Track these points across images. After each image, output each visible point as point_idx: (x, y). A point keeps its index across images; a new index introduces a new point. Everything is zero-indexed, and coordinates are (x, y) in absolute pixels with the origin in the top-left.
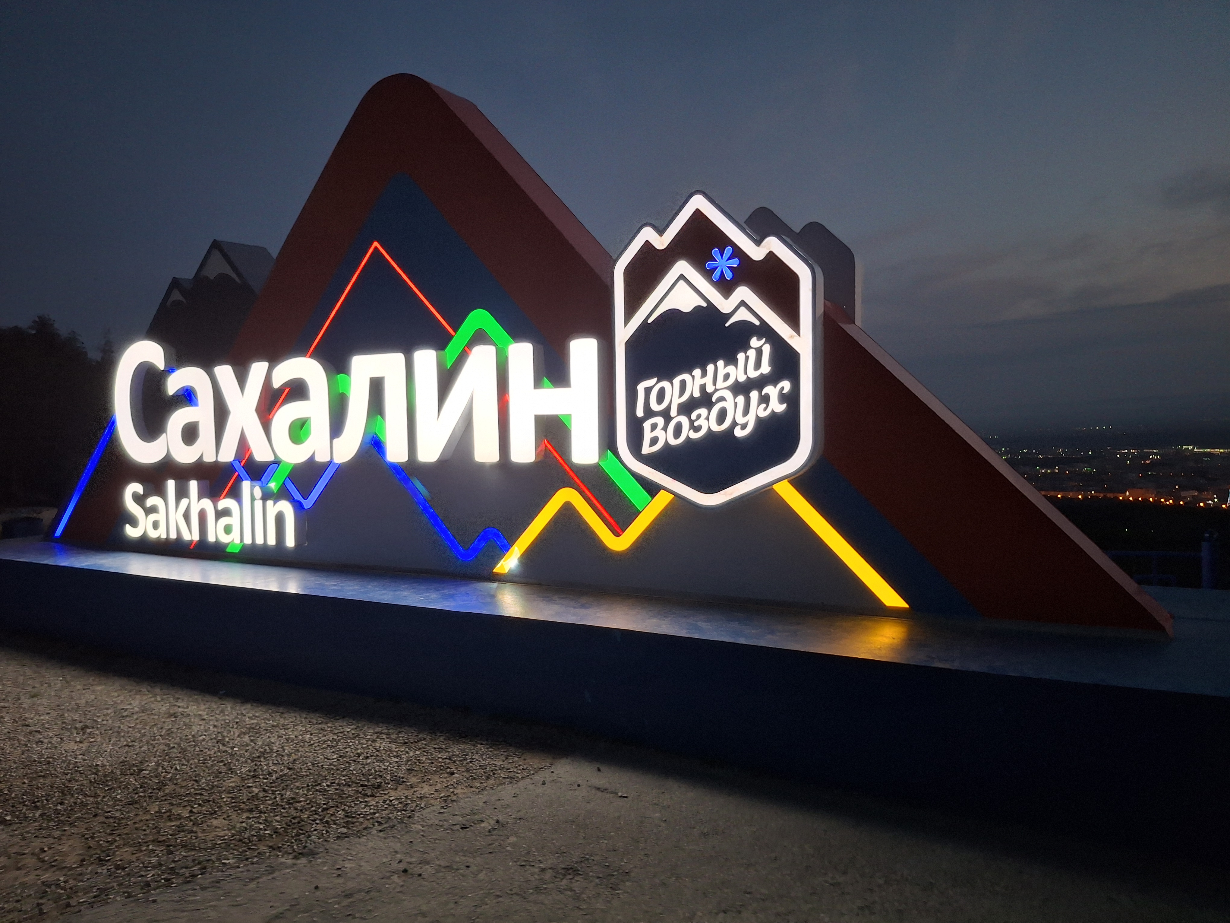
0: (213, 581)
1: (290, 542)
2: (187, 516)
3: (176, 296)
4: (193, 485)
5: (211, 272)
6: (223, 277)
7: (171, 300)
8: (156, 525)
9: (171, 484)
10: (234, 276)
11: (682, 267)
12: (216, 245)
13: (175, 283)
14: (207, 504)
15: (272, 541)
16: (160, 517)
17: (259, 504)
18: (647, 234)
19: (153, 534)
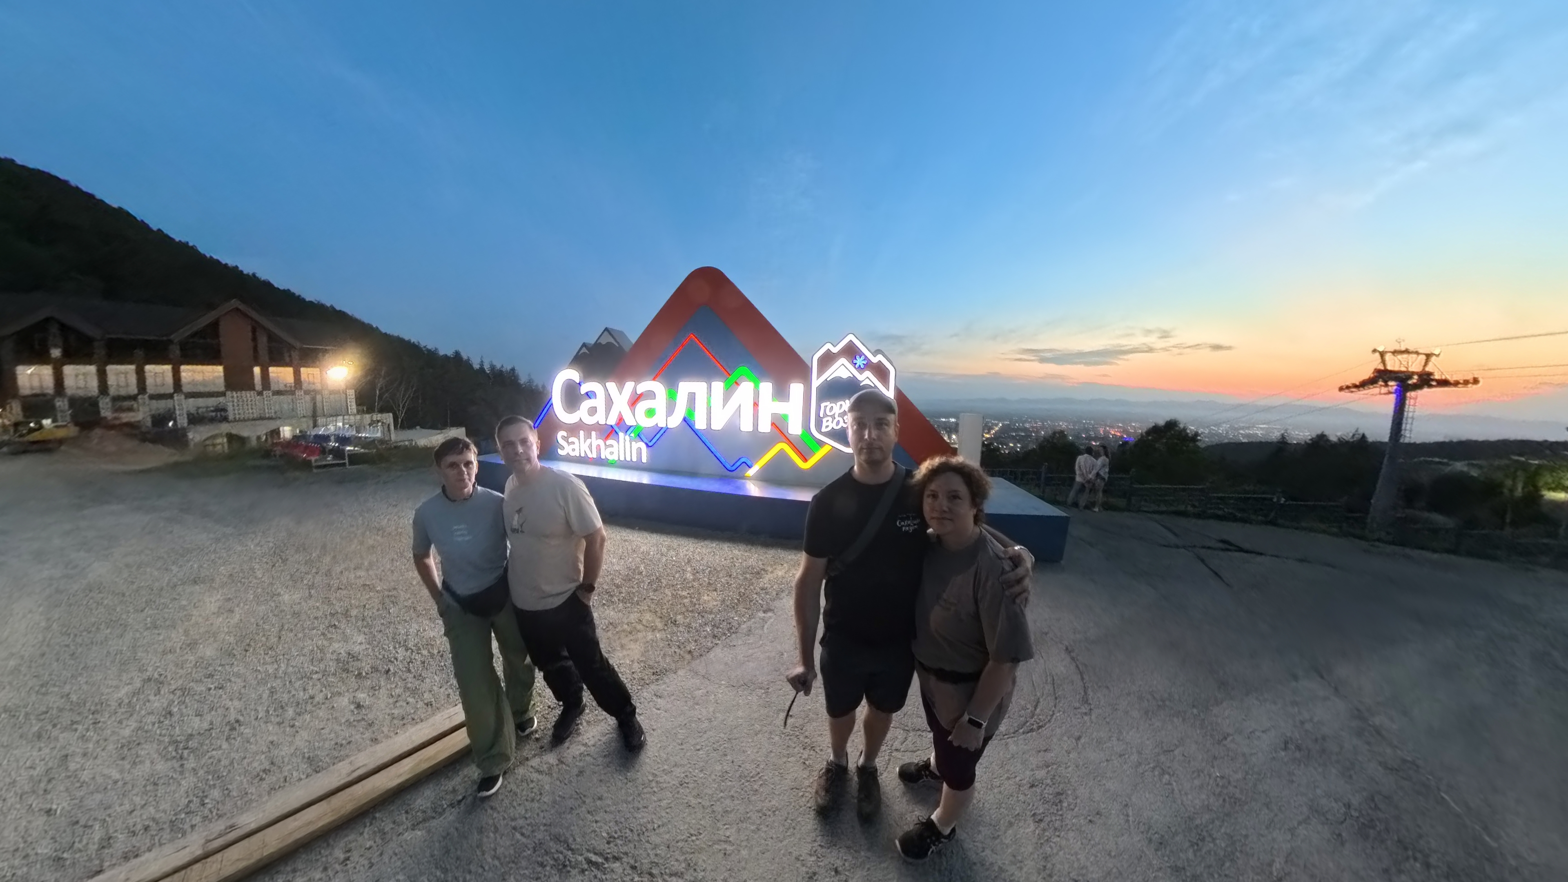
0: (604, 476)
1: (644, 460)
2: (590, 447)
3: (584, 350)
4: (593, 433)
5: (603, 341)
6: (609, 344)
7: (582, 351)
8: (574, 450)
9: (582, 433)
10: (615, 343)
11: (843, 360)
12: (606, 329)
13: (584, 345)
14: (601, 442)
15: (634, 459)
16: (576, 446)
17: (628, 443)
18: (828, 346)
19: (572, 454)
